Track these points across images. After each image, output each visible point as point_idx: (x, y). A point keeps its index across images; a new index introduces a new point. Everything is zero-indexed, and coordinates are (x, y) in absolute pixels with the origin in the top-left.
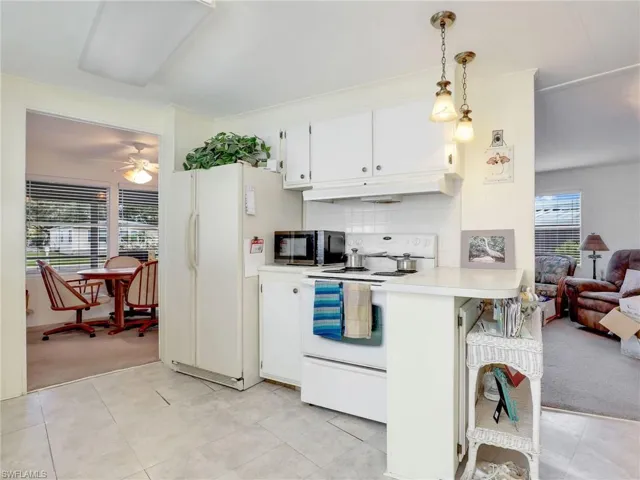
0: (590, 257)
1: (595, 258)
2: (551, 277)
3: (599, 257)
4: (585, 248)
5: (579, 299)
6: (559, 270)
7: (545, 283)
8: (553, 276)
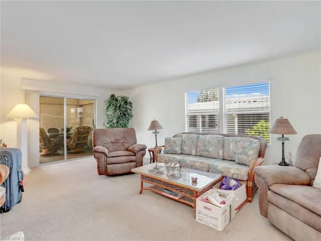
0: (279, 139)
1: (283, 140)
2: (244, 158)
3: (287, 139)
4: (275, 132)
5: (269, 193)
6: (251, 152)
7: (239, 164)
8: (245, 157)
